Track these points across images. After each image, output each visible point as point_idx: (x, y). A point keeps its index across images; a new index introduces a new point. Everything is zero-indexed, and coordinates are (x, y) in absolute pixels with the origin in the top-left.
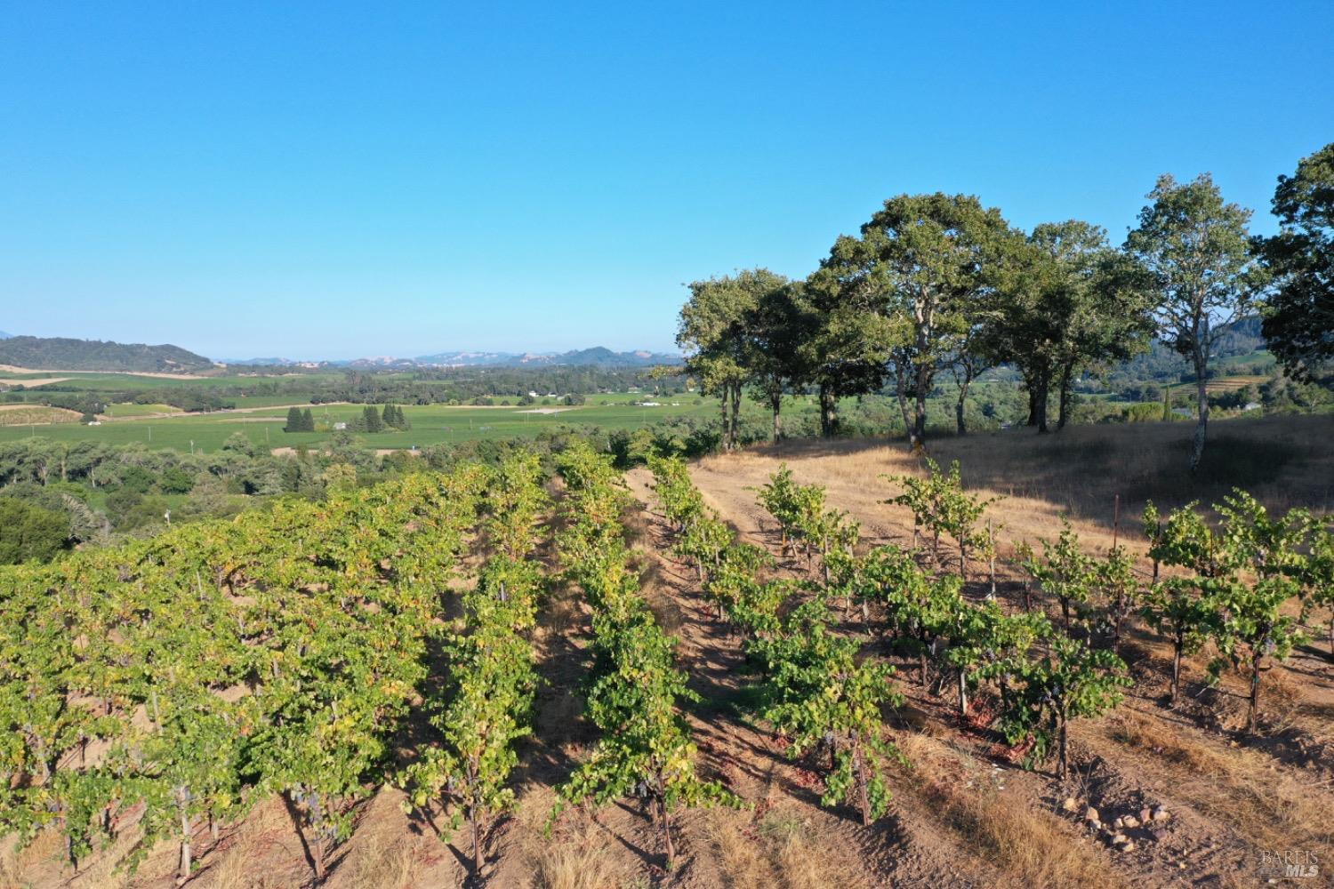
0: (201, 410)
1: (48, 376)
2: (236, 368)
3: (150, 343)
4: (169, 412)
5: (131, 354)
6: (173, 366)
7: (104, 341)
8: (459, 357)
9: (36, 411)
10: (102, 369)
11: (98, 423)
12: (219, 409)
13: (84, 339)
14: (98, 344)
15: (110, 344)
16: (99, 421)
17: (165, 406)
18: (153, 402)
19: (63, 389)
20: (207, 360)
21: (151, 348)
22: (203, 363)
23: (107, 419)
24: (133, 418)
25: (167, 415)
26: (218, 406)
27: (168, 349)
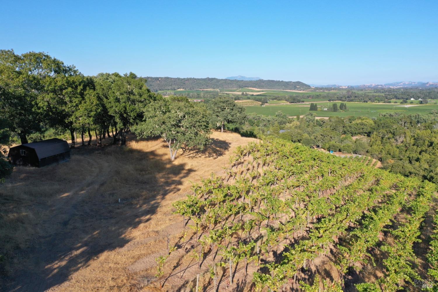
0: (294, 103)
1: (263, 91)
2: (317, 88)
3: (293, 81)
4: (284, 103)
5: (287, 85)
6: (298, 88)
7: (281, 81)
8: (402, 84)
9: (251, 102)
10: (279, 89)
11: (264, 106)
12: (300, 102)
13: (275, 80)
14: (279, 81)
15: (282, 81)
16: (266, 105)
17: (285, 101)
18: (282, 100)
19: (263, 96)
22: (308, 87)
23: (268, 104)
24: (275, 105)
25: (284, 104)
26: (299, 101)
27: (299, 83)
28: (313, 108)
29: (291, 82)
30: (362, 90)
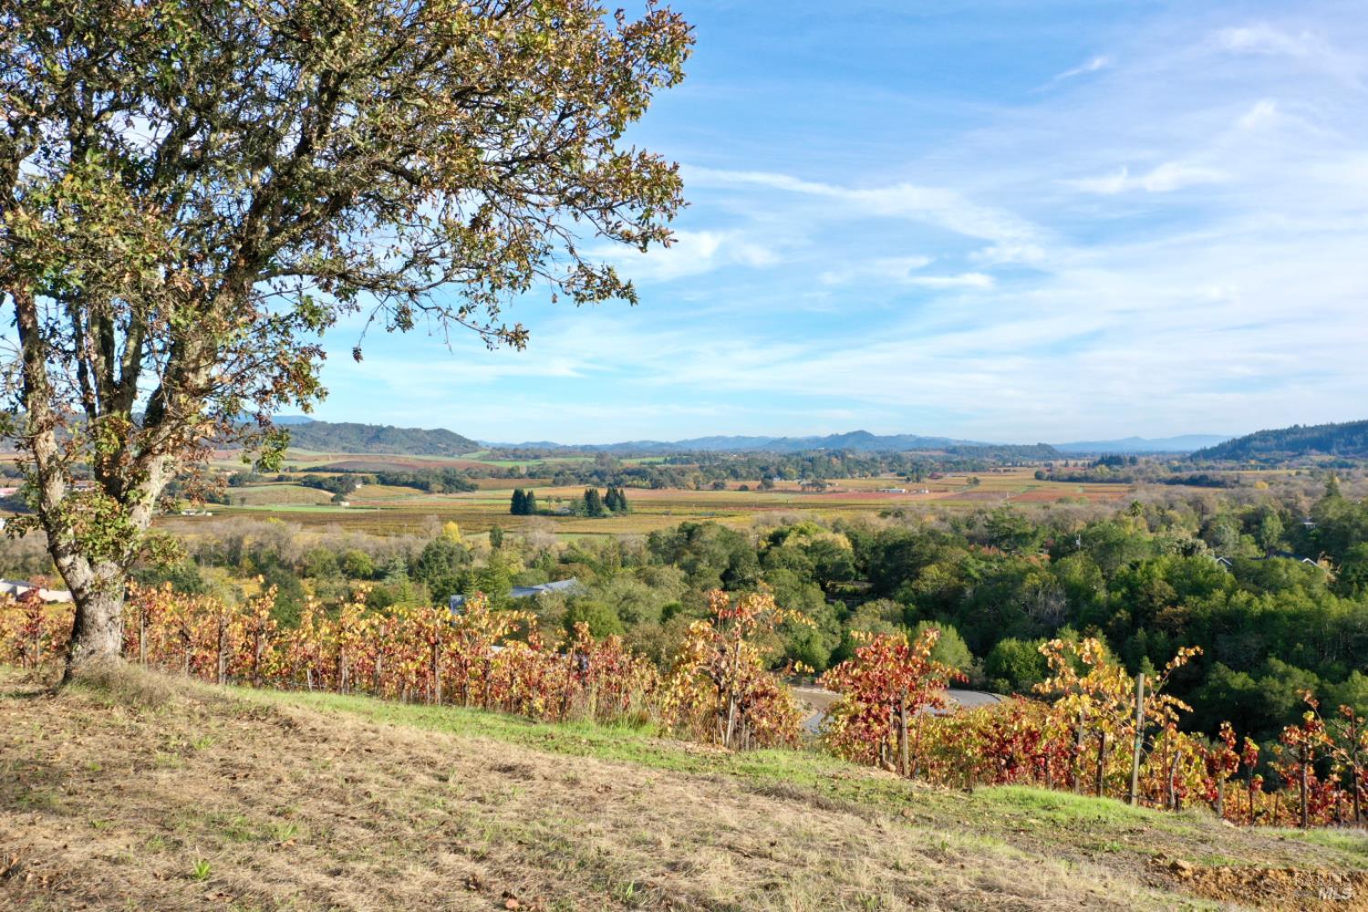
6: (443, 449)
11: (347, 503)
12: (464, 491)
16: (350, 500)
17: (412, 490)
19: (333, 470)
20: (475, 444)
21: (428, 433)
22: (468, 445)
23: (358, 499)
26: (462, 488)
27: (441, 433)
28: (522, 505)
29: (416, 431)
30: (630, 456)
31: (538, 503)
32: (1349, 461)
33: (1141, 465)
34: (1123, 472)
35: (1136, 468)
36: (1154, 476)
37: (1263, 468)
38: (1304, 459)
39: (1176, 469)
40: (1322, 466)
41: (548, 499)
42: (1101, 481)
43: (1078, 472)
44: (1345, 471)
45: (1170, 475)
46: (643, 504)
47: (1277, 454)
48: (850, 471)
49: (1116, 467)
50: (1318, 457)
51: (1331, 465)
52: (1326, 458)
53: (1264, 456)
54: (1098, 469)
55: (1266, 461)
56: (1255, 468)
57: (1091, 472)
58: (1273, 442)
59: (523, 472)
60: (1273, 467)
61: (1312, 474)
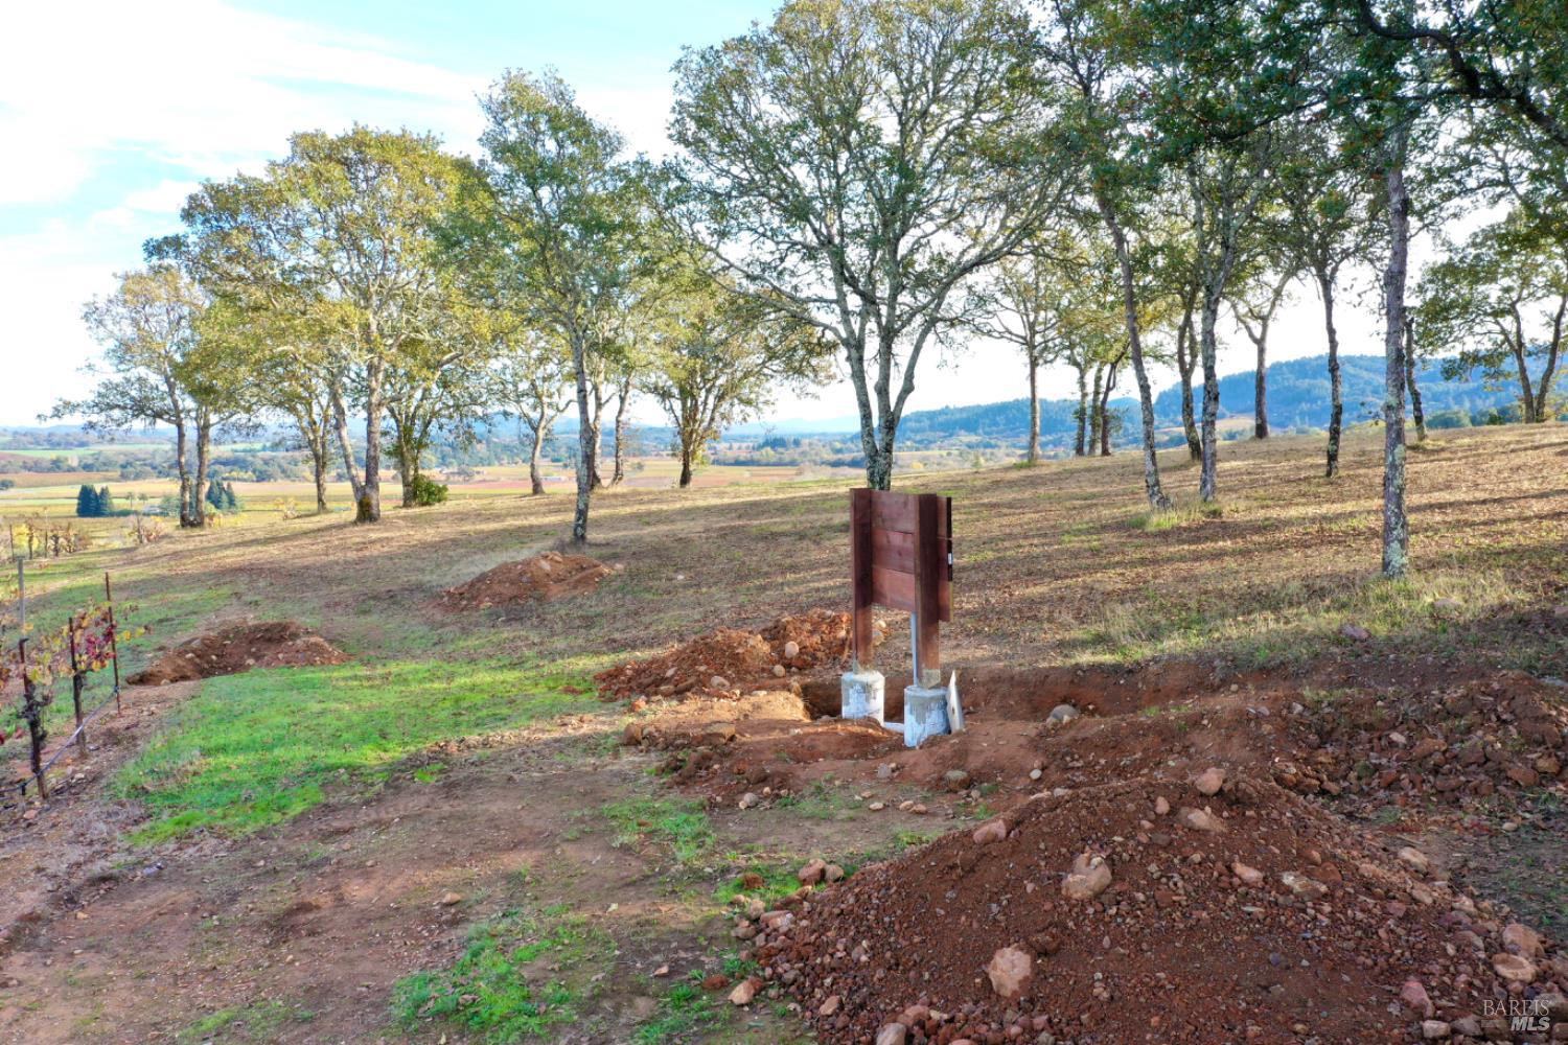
28: (91, 504)
31: (115, 501)
32: (993, 442)
33: (805, 448)
34: (788, 454)
35: (799, 450)
36: (818, 459)
37: (917, 449)
38: (954, 440)
39: (839, 451)
40: (970, 446)
41: (129, 496)
42: (767, 465)
43: (743, 456)
44: (989, 451)
45: (833, 457)
46: (255, 500)
47: (930, 435)
48: (499, 459)
49: (780, 450)
50: (968, 438)
51: (978, 445)
52: (973, 438)
53: (918, 438)
54: (763, 451)
55: (920, 442)
56: (910, 449)
57: (756, 455)
58: (927, 423)
59: (75, 463)
60: (927, 448)
61: (961, 455)
